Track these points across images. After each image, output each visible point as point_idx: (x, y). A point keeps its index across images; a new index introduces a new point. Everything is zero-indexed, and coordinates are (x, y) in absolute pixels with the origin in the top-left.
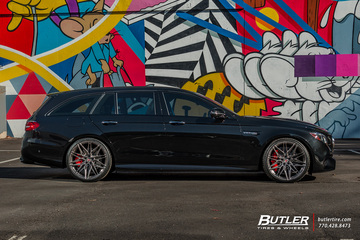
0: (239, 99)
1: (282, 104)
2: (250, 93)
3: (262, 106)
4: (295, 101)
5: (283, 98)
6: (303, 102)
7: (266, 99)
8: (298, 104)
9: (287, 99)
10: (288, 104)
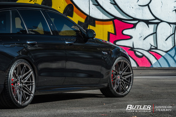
0: (83, 20)
1: (134, 26)
2: (96, 14)
3: (110, 28)
4: (148, 22)
5: (134, 19)
6: (158, 24)
7: (115, 20)
8: (152, 27)
9: (140, 20)
10: (141, 26)
